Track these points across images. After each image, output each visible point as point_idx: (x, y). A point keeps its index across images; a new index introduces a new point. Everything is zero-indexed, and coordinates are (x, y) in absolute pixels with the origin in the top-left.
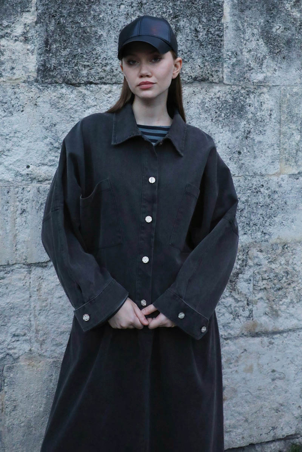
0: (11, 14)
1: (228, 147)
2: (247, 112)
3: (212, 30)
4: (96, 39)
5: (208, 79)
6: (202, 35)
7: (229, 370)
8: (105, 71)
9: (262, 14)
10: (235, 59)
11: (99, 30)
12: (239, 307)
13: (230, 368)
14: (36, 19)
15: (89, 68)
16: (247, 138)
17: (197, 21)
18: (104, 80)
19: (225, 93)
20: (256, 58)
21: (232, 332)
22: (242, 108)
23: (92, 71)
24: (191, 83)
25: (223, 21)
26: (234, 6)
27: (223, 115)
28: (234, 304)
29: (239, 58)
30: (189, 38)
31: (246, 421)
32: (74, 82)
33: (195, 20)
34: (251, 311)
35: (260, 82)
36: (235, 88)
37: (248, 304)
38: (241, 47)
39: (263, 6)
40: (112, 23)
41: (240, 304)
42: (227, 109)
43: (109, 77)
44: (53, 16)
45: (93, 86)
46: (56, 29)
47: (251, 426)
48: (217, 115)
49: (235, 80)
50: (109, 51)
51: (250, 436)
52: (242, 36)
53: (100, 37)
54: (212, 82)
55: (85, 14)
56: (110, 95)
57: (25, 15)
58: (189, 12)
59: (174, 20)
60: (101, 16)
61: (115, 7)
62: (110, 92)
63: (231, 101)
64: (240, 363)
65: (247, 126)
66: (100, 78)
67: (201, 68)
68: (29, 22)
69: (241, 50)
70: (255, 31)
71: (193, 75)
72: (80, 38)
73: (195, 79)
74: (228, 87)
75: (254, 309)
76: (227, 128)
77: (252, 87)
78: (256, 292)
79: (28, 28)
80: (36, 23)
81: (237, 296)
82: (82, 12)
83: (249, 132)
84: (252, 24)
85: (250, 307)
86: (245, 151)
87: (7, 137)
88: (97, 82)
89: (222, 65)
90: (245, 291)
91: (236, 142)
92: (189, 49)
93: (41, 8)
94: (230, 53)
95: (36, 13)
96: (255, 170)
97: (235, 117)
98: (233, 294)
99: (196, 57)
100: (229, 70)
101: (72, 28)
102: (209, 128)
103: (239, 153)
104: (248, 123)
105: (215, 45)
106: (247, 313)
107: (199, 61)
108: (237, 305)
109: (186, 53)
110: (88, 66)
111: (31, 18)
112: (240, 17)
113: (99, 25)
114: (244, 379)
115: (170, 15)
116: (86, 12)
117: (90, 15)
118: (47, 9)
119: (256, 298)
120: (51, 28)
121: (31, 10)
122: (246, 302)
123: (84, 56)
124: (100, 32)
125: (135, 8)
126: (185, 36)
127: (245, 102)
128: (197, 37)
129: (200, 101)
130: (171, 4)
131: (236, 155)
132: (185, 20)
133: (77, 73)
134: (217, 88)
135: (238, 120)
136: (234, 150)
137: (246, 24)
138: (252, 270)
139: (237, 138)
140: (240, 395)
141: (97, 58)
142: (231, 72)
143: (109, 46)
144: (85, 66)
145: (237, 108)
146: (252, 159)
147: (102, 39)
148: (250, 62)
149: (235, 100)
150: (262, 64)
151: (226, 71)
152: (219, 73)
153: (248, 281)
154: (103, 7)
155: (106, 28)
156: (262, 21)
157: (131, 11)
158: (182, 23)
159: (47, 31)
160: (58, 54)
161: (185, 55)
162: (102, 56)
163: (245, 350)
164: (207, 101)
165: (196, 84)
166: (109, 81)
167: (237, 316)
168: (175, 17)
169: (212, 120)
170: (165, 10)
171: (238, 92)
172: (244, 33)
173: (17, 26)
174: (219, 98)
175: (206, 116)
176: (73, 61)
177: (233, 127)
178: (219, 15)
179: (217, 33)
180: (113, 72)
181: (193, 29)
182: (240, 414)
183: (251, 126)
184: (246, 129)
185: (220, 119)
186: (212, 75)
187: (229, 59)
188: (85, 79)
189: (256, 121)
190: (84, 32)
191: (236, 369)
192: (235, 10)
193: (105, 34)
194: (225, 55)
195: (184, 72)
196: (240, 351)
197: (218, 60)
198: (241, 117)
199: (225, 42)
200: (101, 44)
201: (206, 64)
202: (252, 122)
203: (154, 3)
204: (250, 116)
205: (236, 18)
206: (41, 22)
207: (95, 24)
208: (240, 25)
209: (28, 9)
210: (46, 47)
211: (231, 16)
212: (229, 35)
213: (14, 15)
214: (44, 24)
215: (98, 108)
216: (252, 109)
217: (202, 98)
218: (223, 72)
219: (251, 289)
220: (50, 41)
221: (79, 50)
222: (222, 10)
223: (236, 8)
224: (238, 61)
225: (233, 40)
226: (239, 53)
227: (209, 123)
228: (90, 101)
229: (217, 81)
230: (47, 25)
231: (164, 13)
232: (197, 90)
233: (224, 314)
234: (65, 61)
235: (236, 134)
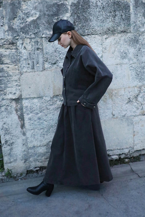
0: (63, 14)
1: (133, 54)
2: (139, 42)
3: (127, 15)
4: (90, 20)
5: (126, 31)
6: (123, 17)
7: (136, 126)
8: (93, 30)
9: (143, 8)
10: (135, 24)
11: (90, 17)
12: (139, 106)
13: (136, 125)
14: (70, 15)
15: (88, 30)
16: (139, 50)
17: (122, 12)
18: (93, 34)
19: (132, 36)
20: (142, 23)
21: (137, 114)
22: (138, 40)
23: (89, 31)
24: (121, 33)
25: (130, 11)
26: (134, 6)
27: (131, 43)
28: (137, 105)
29: (136, 24)
30: (119, 18)
31: (142, 142)
32: (83, 35)
33: (121, 12)
34: (142, 107)
35: (143, 31)
36: (135, 34)
37: (141, 105)
38: (136, 20)
39: (143, 6)
40: (94, 14)
41: (139, 105)
42: (133, 41)
43: (94, 32)
44: (76, 13)
45: (89, 35)
46: (77, 18)
47: (143, 143)
48: (129, 43)
49: (135, 31)
50: (94, 24)
51: (143, 146)
52: (137, 16)
53: (91, 19)
54: (127, 32)
55: (86, 12)
56: (95, 38)
57: (67, 14)
58: (119, 9)
59: (114, 12)
60: (91, 12)
61: (95, 9)
62: (95, 37)
63: (134, 38)
64: (139, 124)
65: (139, 46)
66: (92, 33)
67: (124, 28)
68: (68, 16)
69: (137, 21)
70: (141, 14)
71: (121, 30)
72: (85, 20)
73: (122, 32)
74: (133, 34)
75: (143, 106)
76: (133, 47)
77: (141, 33)
78: (144, 101)
79: (68, 18)
80: (71, 16)
81: (138, 102)
82: (85, 11)
83: (140, 48)
84: (140, 12)
85: (142, 106)
86: (139, 55)
87: (64, 54)
88: (91, 34)
89: (131, 26)
90: (140, 101)
91: (136, 52)
92: (120, 22)
93: (72, 11)
94: (133, 22)
95: (70, 13)
96: (142, 61)
97: (135, 43)
98: (137, 102)
99: (122, 24)
100: (133, 28)
101: (82, 17)
102: (127, 47)
103: (137, 55)
104: (140, 45)
105: (128, 20)
106: (141, 108)
107: (123, 25)
108: (138, 105)
109: (119, 23)
110: (88, 29)
111: (69, 15)
112: (136, 10)
113: (90, 15)
114: (141, 129)
115: (113, 11)
116: (86, 11)
117: (87, 12)
118: (74, 11)
119: (144, 103)
120: (75, 17)
121: (69, 12)
122: (141, 104)
123: (86, 26)
124: (91, 18)
125: (101, 9)
126: (118, 17)
127: (138, 38)
128: (122, 17)
129: (124, 39)
130: (113, 7)
131: (136, 56)
132: (118, 12)
133: (84, 32)
134: (129, 34)
135: (136, 45)
136: (135, 55)
137: (138, 12)
138: (142, 94)
139: (136, 50)
140: (139, 134)
141: (90, 26)
142: (133, 29)
143: (94, 22)
144: (86, 29)
145: (136, 41)
146: (141, 58)
147: (92, 20)
148: (140, 25)
149: (135, 38)
150: (144, 25)
151: (132, 28)
152: (129, 29)
153: (141, 97)
154: (91, 10)
155: (93, 16)
156: (143, 11)
157: (100, 10)
158: (117, 13)
159: (74, 18)
160: (78, 26)
161: (118, 24)
162: (92, 26)
163: (141, 120)
164: (126, 38)
165: (122, 33)
166: (94, 34)
167: (138, 109)
168: (115, 11)
169: (128, 45)
170: (111, 9)
171: (136, 35)
172: (137, 15)
173: (65, 17)
174: (130, 37)
175: (126, 44)
176: (83, 28)
177: (135, 47)
178: (129, 10)
179: (128, 16)
180: (95, 31)
181: (121, 15)
182: (139, 139)
183: (141, 46)
184: (139, 47)
185: (131, 44)
186: (127, 30)
187: (133, 24)
188: (87, 34)
189: (142, 45)
190: (86, 18)
191: (138, 126)
192: (134, 8)
193: (92, 18)
194: (131, 23)
195: (118, 29)
196: (139, 120)
197: (129, 25)
198: (137, 43)
199: (131, 19)
200: (91, 22)
201: (125, 26)
202: (141, 45)
203: (107, 7)
204: (140, 43)
205: (134, 10)
206: (72, 16)
207: (89, 15)
208: (136, 13)
209: (68, 12)
210: (74, 24)
211: (133, 10)
212: (132, 16)
213: (64, 14)
214: (73, 16)
215: (91, 43)
216: (141, 41)
217: (124, 38)
218: (131, 28)
219: (142, 100)
220: (75, 22)
221: (84, 24)
222: (130, 8)
223: (134, 7)
224: (136, 25)
225: (134, 18)
226: (136, 22)
227: (127, 46)
228: (89, 41)
229: (129, 32)
230: (74, 17)
231: (111, 10)
232: (122, 35)
233: (134, 108)
234: (80, 28)
235: (136, 49)
